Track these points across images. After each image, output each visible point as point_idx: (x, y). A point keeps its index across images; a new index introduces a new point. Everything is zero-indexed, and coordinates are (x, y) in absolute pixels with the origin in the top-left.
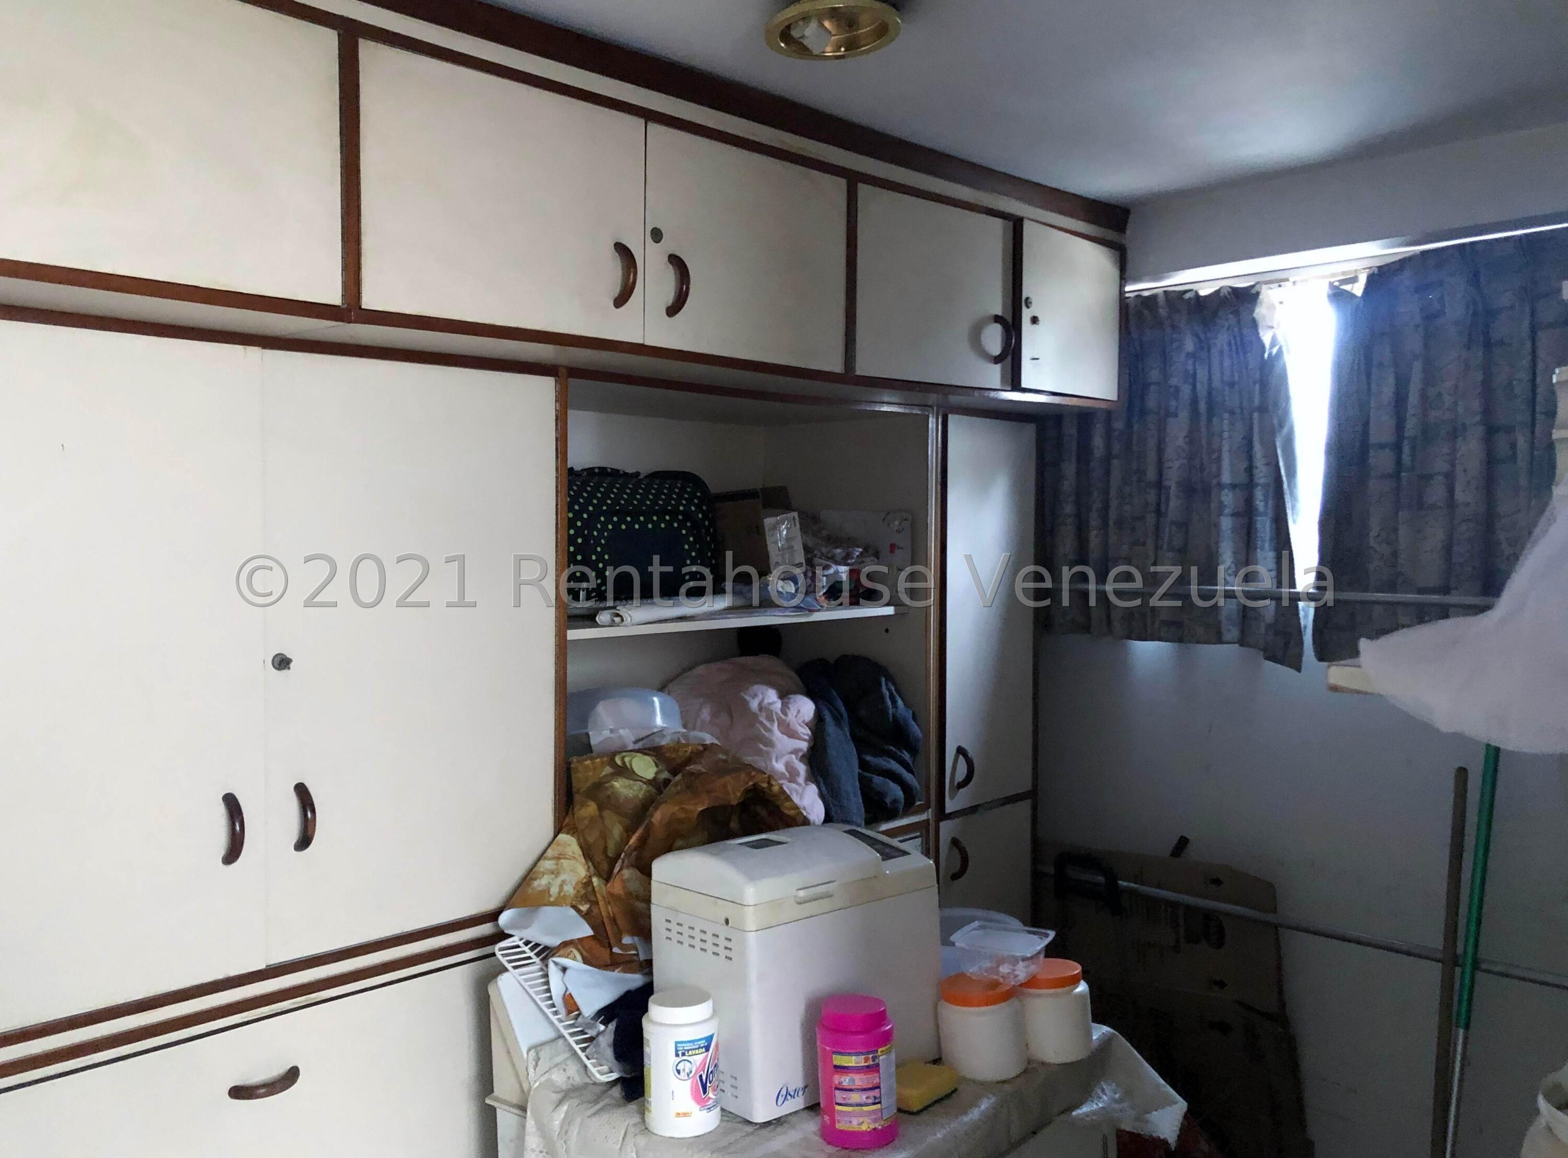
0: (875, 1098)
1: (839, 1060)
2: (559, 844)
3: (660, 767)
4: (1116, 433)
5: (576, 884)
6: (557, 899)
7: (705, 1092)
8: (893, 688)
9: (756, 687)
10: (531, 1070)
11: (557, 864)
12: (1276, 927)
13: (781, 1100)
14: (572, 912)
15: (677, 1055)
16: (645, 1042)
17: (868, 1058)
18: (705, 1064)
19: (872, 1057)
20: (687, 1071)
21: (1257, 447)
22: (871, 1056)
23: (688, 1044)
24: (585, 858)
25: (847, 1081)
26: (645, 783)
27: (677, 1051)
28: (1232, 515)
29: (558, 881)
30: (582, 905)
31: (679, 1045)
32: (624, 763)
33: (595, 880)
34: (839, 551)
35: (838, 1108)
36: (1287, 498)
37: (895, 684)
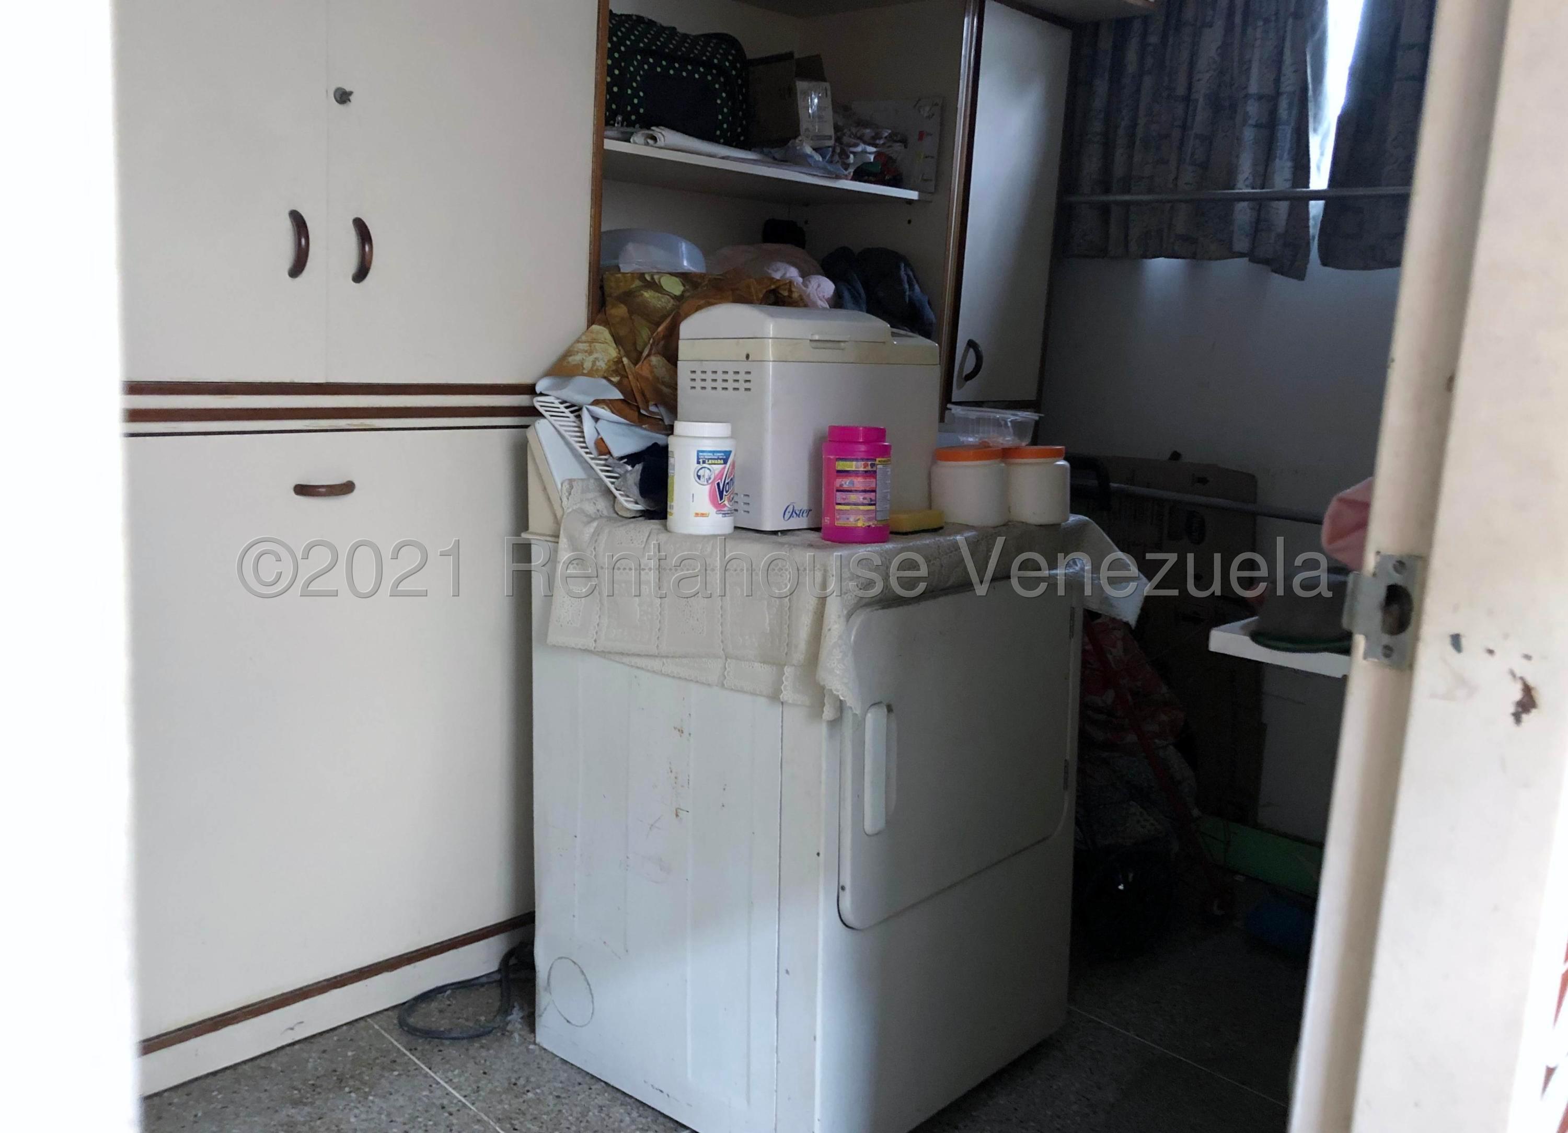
0: (871, 500)
1: (841, 465)
2: (592, 332)
3: (687, 287)
4: (1151, 48)
5: (609, 361)
6: (589, 372)
7: (721, 498)
8: (911, 273)
9: (779, 264)
10: (565, 499)
11: (590, 346)
12: (1254, 515)
13: (787, 515)
14: (604, 381)
15: (698, 463)
16: (670, 455)
17: (868, 465)
18: (723, 475)
19: (871, 464)
20: (706, 477)
21: (1287, 53)
22: (869, 463)
23: (710, 454)
24: (616, 344)
25: (847, 483)
26: (673, 298)
27: (698, 459)
28: (1256, 126)
29: (591, 358)
30: (614, 377)
31: (700, 454)
32: (652, 278)
33: (625, 360)
34: (868, 131)
35: (838, 507)
36: (1311, 105)
37: (912, 270)
